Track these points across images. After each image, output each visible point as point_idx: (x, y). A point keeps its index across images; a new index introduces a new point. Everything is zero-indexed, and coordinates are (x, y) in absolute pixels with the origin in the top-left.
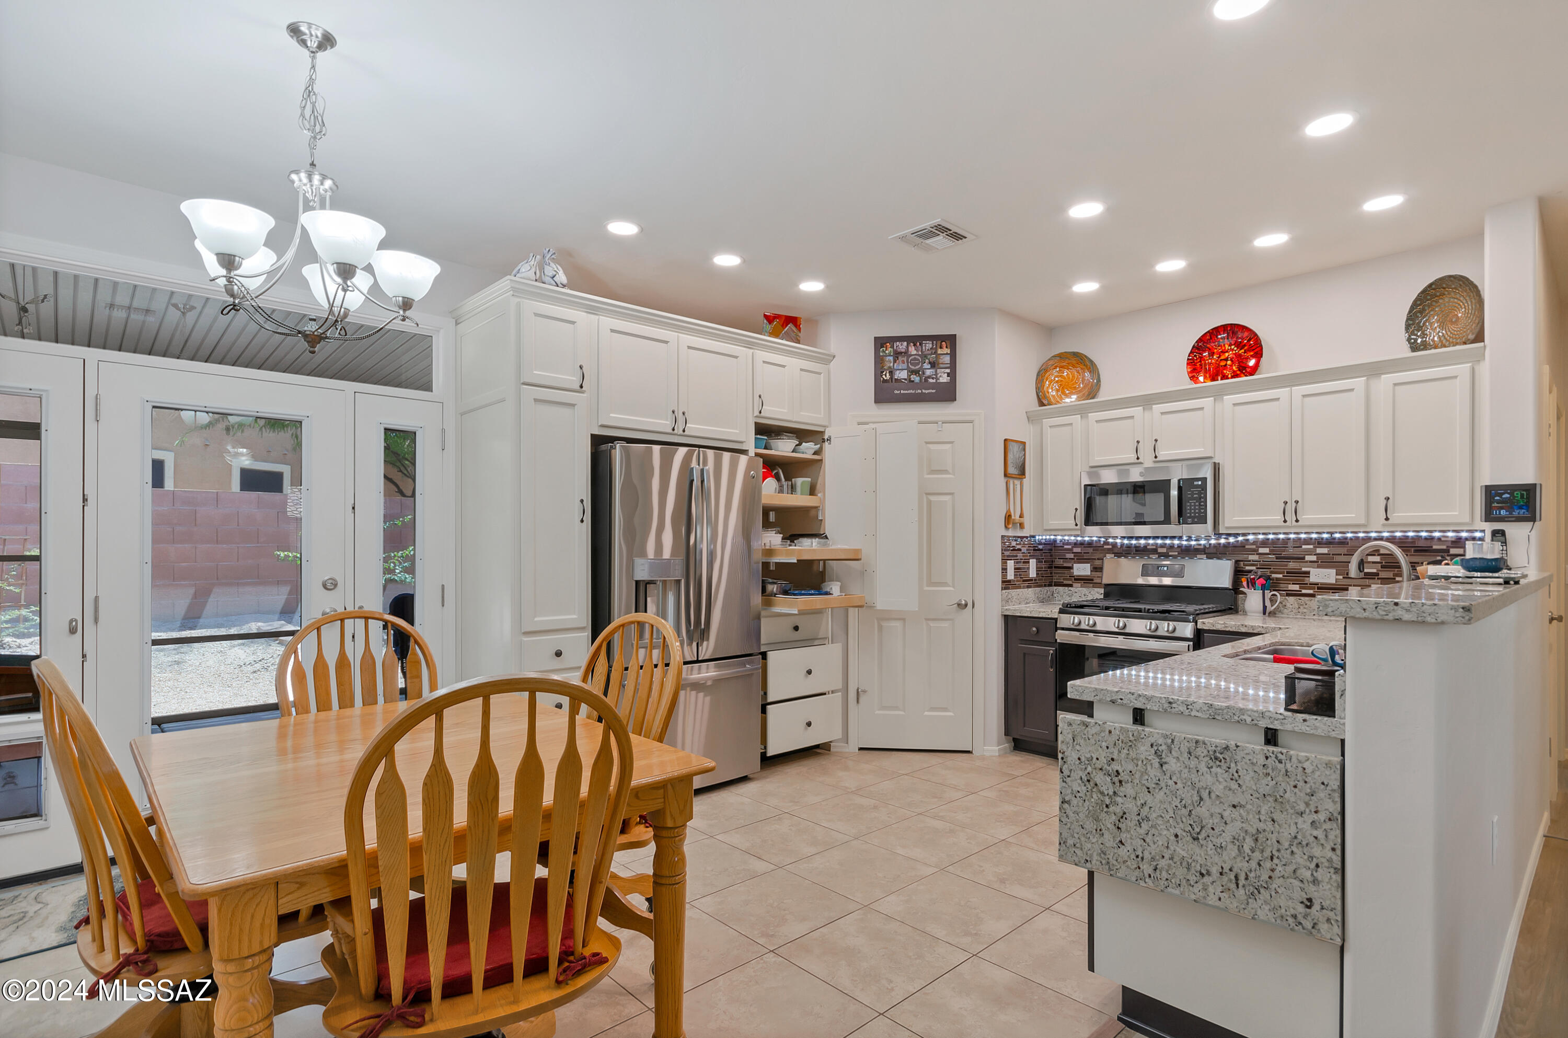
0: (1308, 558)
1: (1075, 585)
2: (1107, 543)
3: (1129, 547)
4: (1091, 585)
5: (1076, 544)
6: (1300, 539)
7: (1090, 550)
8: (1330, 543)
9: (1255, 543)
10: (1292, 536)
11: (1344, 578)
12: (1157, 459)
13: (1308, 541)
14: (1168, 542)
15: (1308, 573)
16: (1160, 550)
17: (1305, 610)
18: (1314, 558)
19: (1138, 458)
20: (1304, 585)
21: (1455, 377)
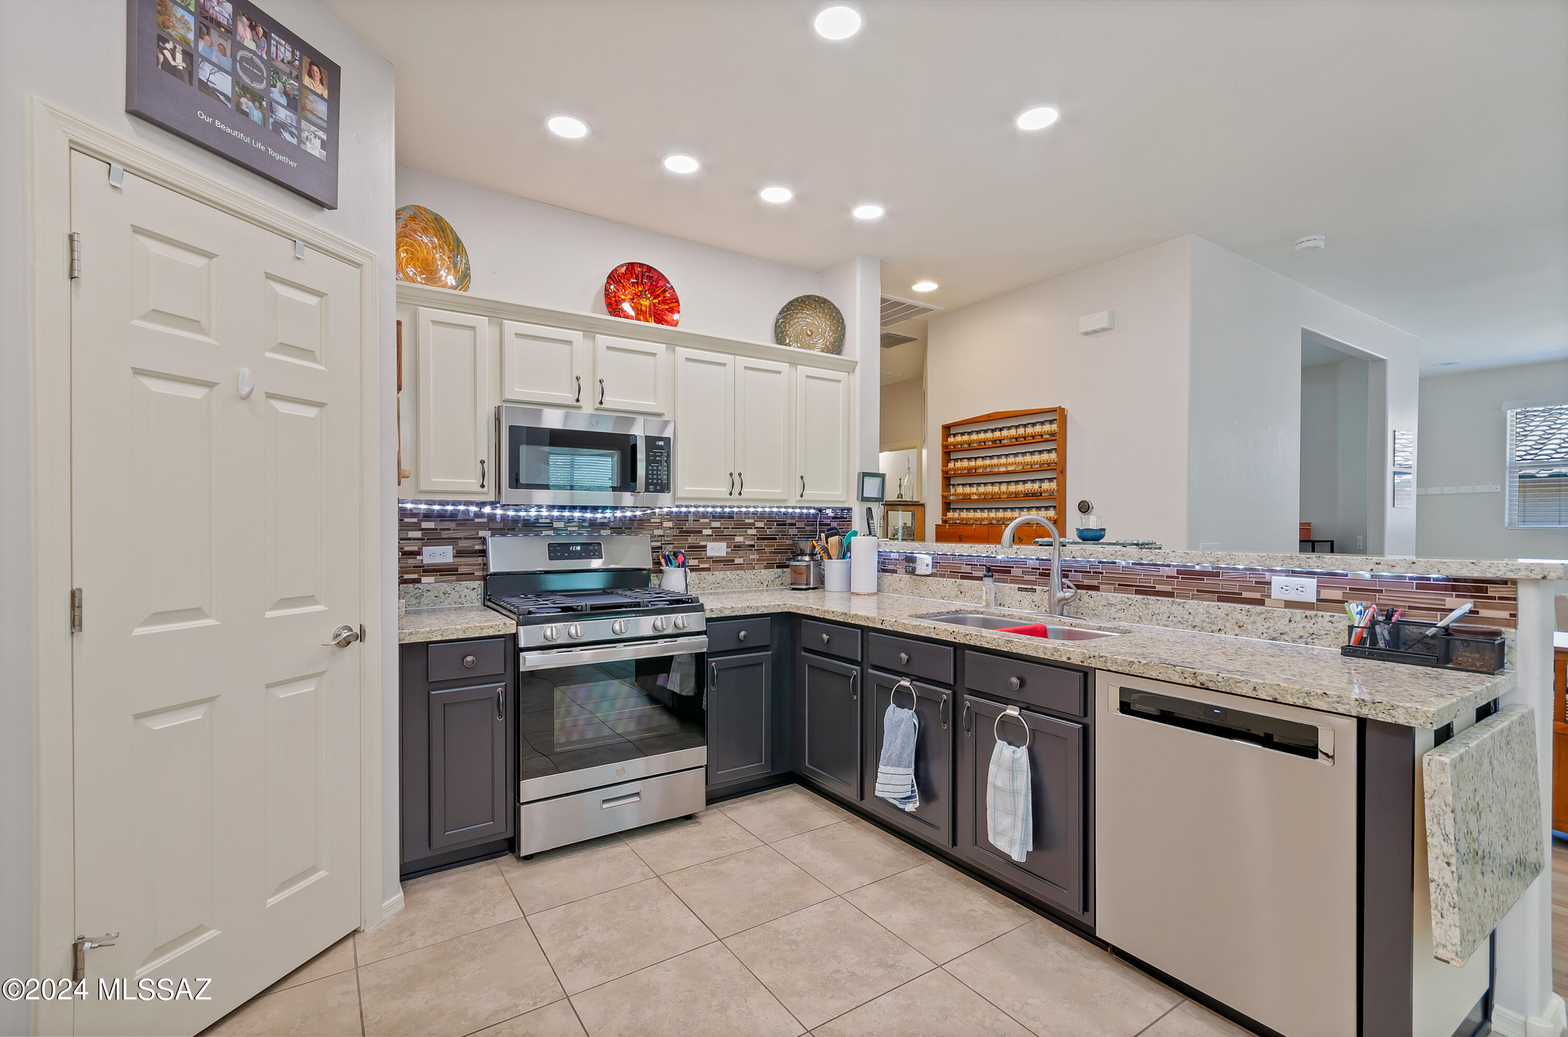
0: (706, 532)
1: (424, 580)
2: (482, 516)
3: (516, 520)
4: (454, 578)
5: (428, 516)
6: (699, 512)
7: (452, 525)
8: (721, 516)
10: (693, 510)
11: (732, 550)
12: (603, 406)
13: (705, 515)
14: (567, 514)
15: (705, 547)
16: (556, 525)
17: (704, 585)
18: (709, 532)
19: (578, 400)
20: (701, 559)
21: (840, 381)
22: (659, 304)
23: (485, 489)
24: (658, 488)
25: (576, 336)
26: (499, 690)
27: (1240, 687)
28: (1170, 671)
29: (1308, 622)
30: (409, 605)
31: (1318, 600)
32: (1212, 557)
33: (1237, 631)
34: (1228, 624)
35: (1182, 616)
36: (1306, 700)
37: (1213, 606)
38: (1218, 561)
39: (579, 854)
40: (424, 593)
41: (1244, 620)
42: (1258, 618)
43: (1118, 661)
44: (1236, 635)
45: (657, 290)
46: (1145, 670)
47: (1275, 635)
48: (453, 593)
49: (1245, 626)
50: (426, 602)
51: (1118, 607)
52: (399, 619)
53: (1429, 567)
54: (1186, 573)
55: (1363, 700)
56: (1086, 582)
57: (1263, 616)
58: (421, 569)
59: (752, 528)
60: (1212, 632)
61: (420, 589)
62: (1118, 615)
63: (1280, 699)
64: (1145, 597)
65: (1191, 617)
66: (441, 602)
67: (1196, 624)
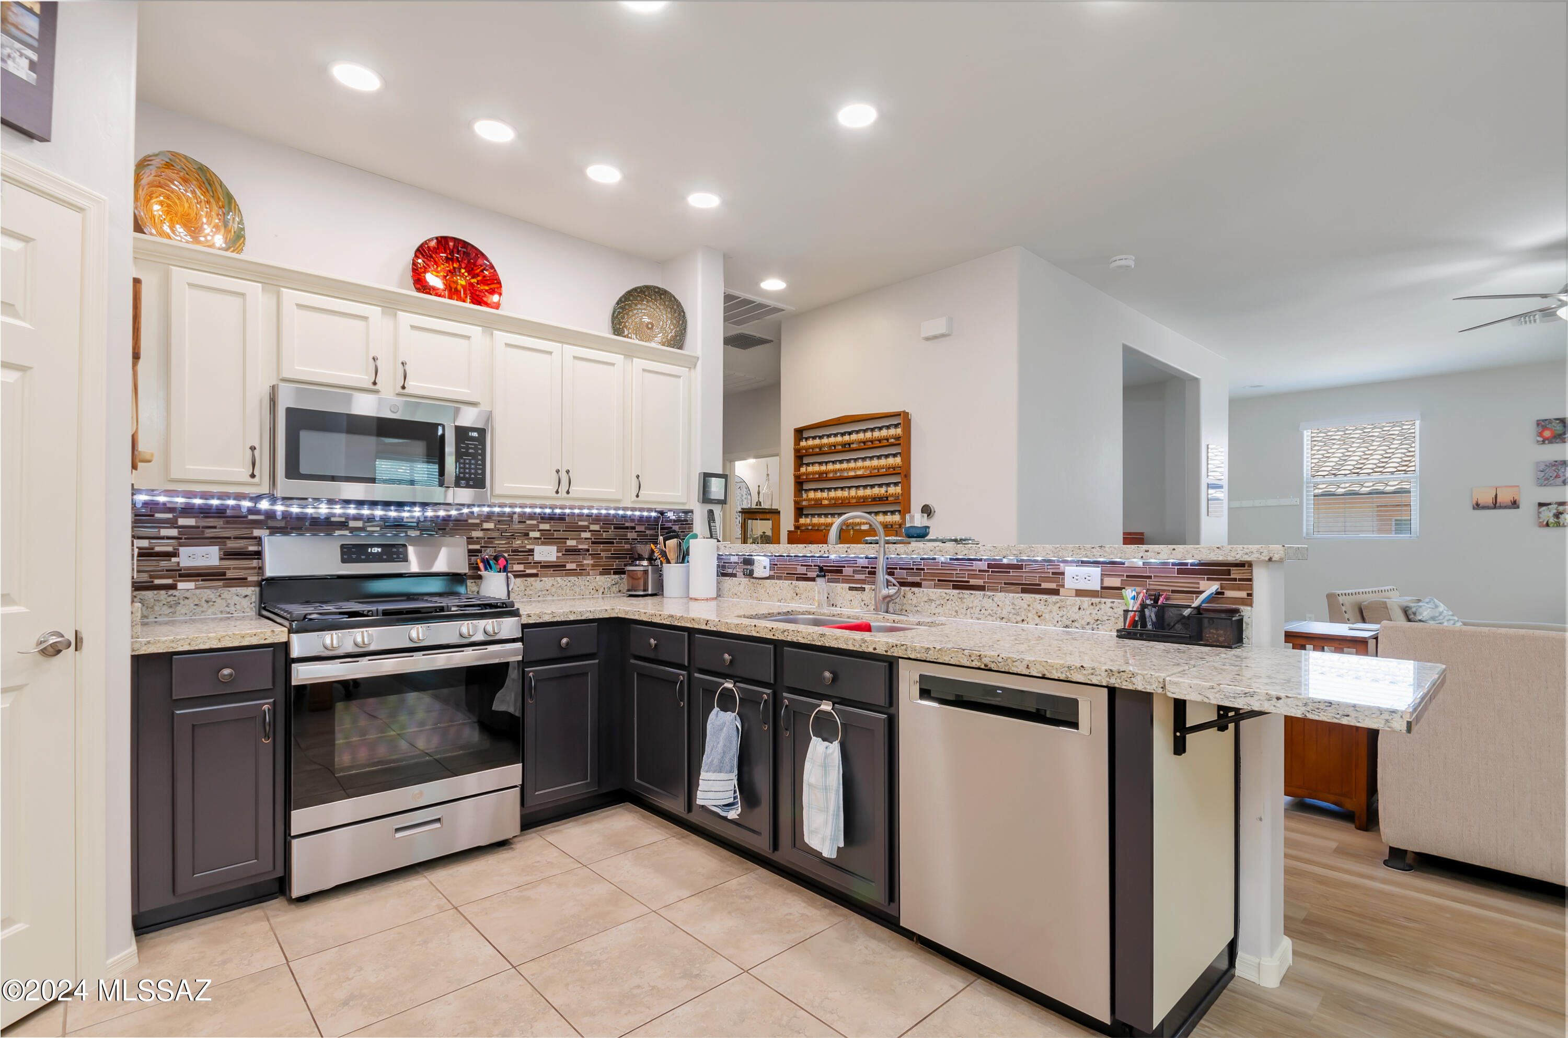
0: (533, 534)
1: (181, 585)
2: (258, 512)
3: (301, 518)
4: (221, 583)
5: (187, 511)
6: (525, 513)
7: (219, 522)
8: (551, 518)
9: (479, 516)
10: (518, 510)
11: (563, 555)
12: (405, 391)
13: (532, 516)
14: (366, 512)
15: (532, 551)
16: (352, 524)
17: (531, 592)
18: (537, 534)
19: (375, 383)
20: (527, 564)
21: (680, 377)
22: (478, 284)
23: (256, 480)
24: (471, 483)
25: (373, 312)
26: (266, 707)
27: (1016, 666)
28: (960, 655)
29: (1094, 609)
30: (160, 615)
31: (1102, 588)
32: (1016, 550)
33: (1037, 620)
34: (1030, 615)
35: (991, 608)
36: (1068, 674)
37: (1018, 598)
38: (1020, 553)
39: (366, 892)
40: (181, 601)
41: (1042, 610)
42: (1054, 607)
43: (917, 648)
44: (1036, 625)
45: (475, 268)
46: (939, 656)
47: (1069, 623)
48: (219, 600)
49: (1044, 615)
50: (183, 611)
51: (938, 602)
52: (132, 626)
53: (1186, 553)
54: (996, 567)
55: (1111, 671)
56: (910, 579)
57: (1058, 605)
58: (177, 573)
59: (586, 531)
60: (1017, 623)
61: (175, 596)
62: (937, 611)
63: (1048, 675)
64: (961, 591)
65: (999, 609)
66: (202, 612)
67: (1003, 616)
